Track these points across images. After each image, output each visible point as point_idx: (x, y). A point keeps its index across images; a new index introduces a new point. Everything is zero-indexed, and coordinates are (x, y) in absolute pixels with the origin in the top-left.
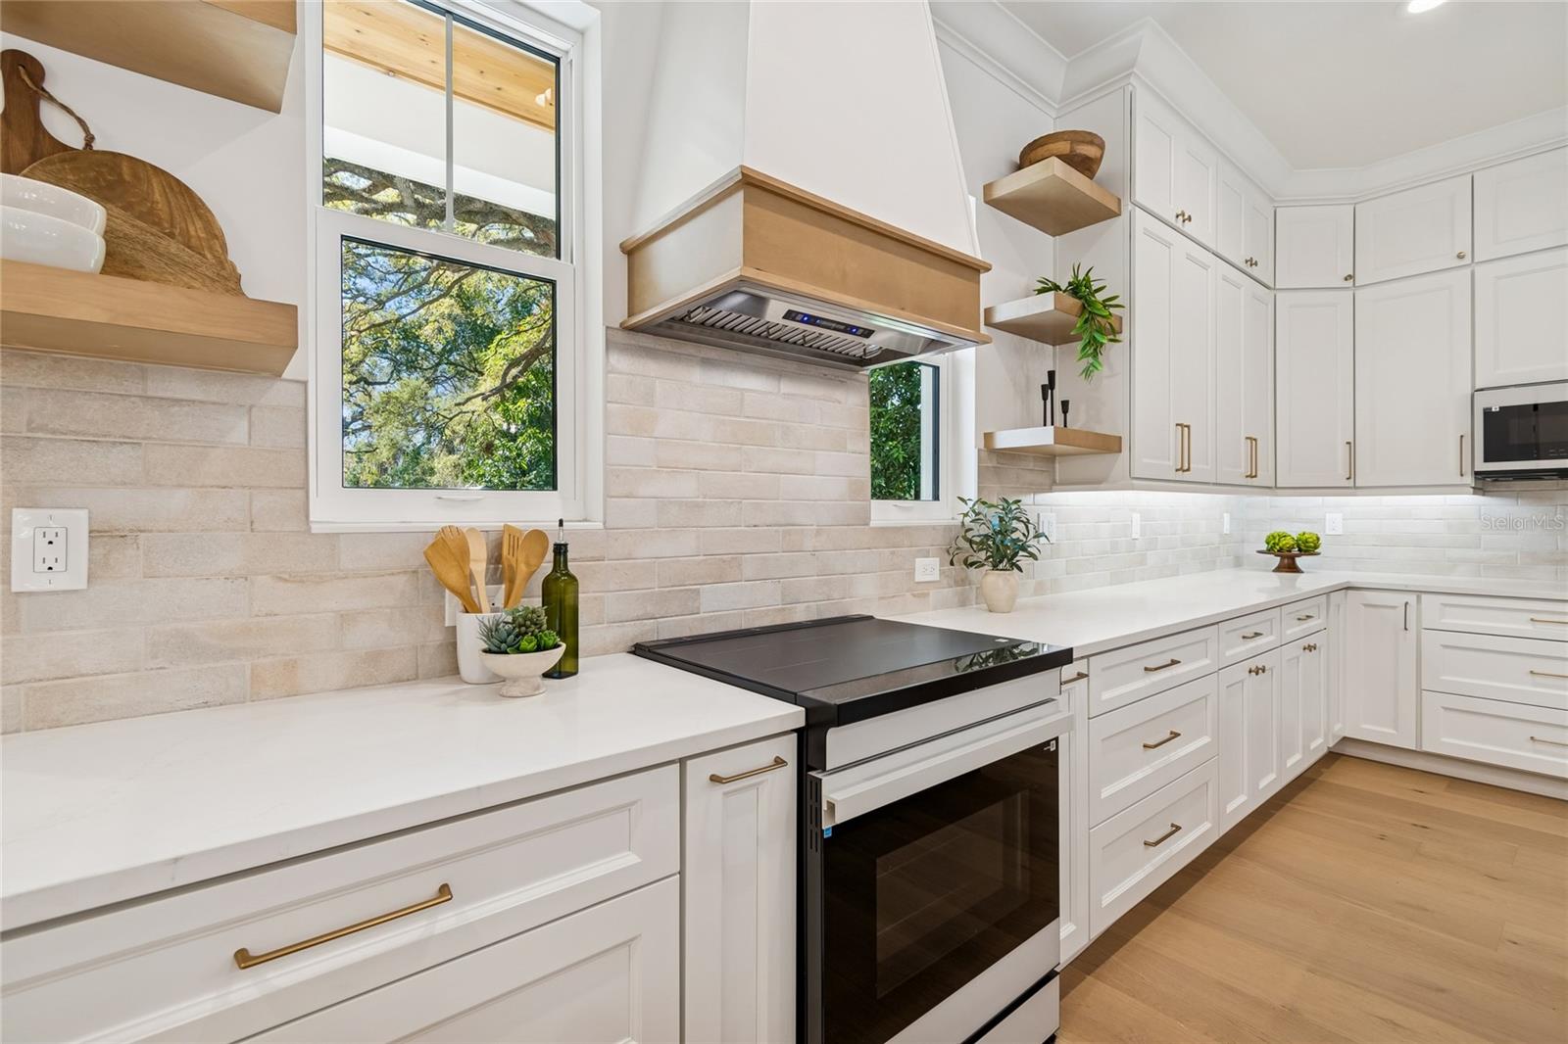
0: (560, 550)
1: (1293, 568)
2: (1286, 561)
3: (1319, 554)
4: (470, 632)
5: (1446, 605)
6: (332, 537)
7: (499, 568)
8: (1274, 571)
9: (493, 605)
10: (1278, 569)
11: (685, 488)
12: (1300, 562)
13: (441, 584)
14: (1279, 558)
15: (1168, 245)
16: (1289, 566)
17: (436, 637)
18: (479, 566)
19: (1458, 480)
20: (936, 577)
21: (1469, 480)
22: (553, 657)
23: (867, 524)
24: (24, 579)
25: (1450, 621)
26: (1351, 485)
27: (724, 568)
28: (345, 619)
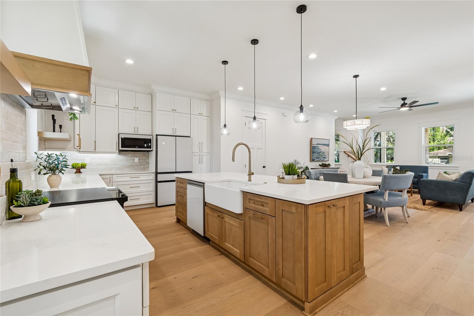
0: (14, 171)
1: (80, 172)
2: (78, 170)
3: (86, 168)
5: (117, 177)
8: (74, 173)
10: (76, 172)
12: (81, 170)
14: (76, 170)
19: (116, 151)
21: (118, 151)
25: (118, 180)
26: (95, 151)
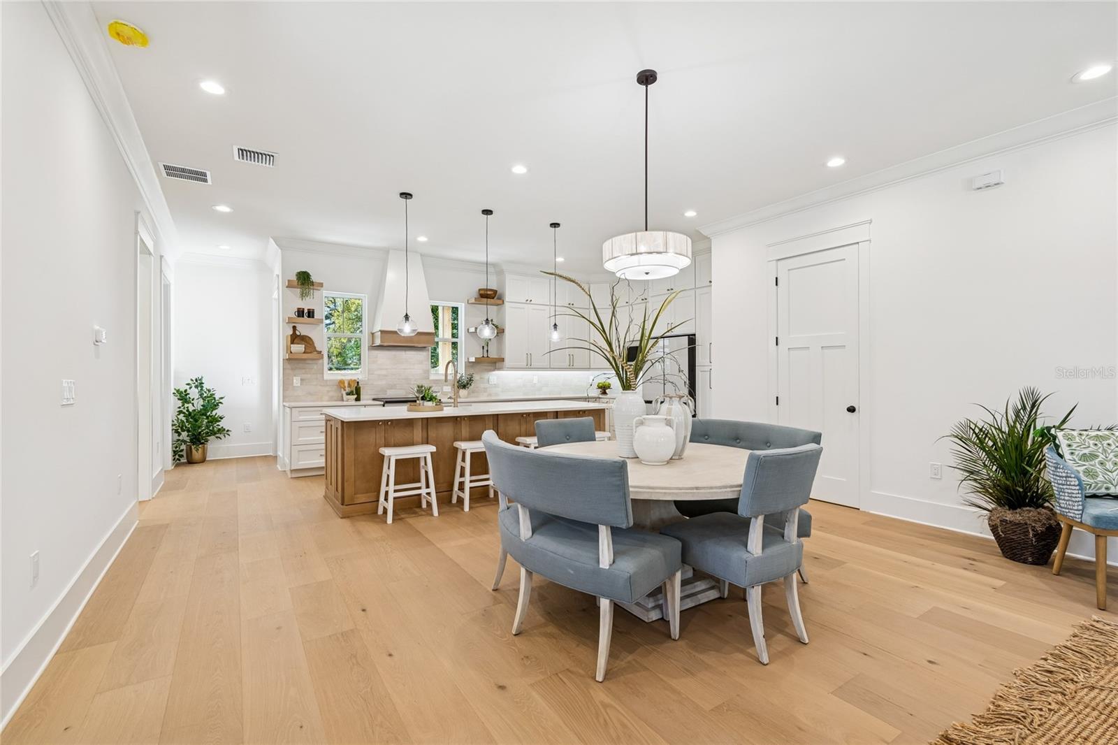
0: (358, 383)
2: (603, 391)
4: (344, 393)
6: (327, 381)
7: (349, 385)
9: (348, 390)
11: (384, 372)
12: (607, 391)
13: (341, 387)
15: (524, 308)
16: (604, 393)
17: (340, 395)
18: (346, 385)
20: (450, 390)
22: (356, 396)
23: (428, 378)
24: (295, 385)
27: (392, 387)
28: (328, 391)
